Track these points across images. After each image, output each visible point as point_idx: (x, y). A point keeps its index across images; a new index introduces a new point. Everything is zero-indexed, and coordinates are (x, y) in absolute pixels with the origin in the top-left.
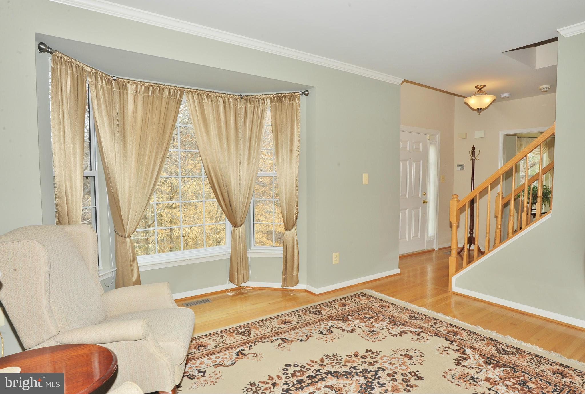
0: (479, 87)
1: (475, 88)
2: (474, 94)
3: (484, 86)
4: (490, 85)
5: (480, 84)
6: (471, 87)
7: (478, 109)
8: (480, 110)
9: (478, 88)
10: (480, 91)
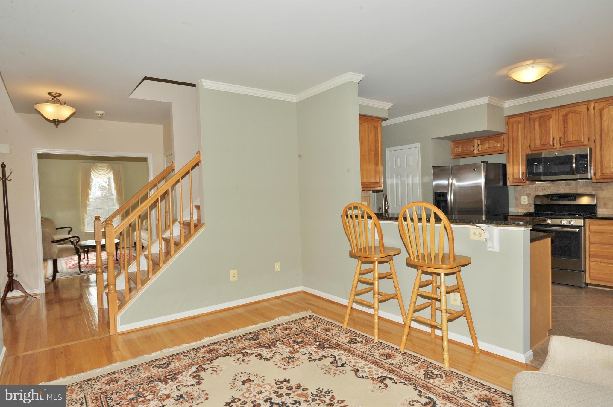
0: (53, 94)
1: (49, 95)
2: (47, 102)
3: (60, 95)
4: (66, 95)
5: (55, 91)
6: (43, 92)
7: (54, 120)
8: (56, 122)
9: (53, 96)
10: (55, 99)
